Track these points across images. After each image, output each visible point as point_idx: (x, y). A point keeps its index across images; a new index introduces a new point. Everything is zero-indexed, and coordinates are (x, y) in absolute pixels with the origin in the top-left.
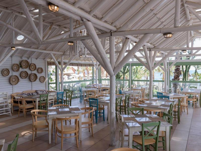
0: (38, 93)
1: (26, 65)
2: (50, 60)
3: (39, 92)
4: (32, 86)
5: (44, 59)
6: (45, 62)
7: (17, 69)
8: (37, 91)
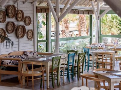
0: (27, 56)
1: (12, 13)
2: (39, 5)
3: (28, 54)
4: (18, 44)
5: (32, 3)
6: (33, 8)
7: (3, 18)
8: (26, 53)
